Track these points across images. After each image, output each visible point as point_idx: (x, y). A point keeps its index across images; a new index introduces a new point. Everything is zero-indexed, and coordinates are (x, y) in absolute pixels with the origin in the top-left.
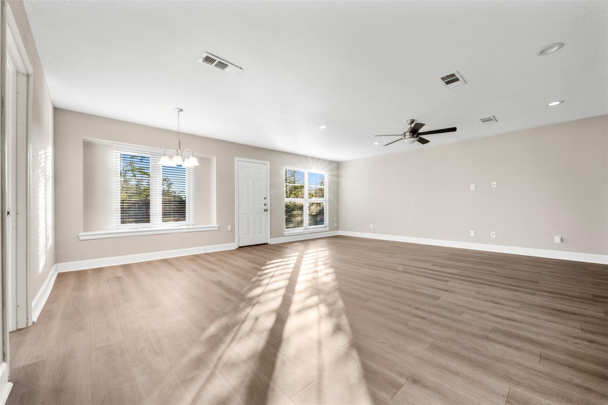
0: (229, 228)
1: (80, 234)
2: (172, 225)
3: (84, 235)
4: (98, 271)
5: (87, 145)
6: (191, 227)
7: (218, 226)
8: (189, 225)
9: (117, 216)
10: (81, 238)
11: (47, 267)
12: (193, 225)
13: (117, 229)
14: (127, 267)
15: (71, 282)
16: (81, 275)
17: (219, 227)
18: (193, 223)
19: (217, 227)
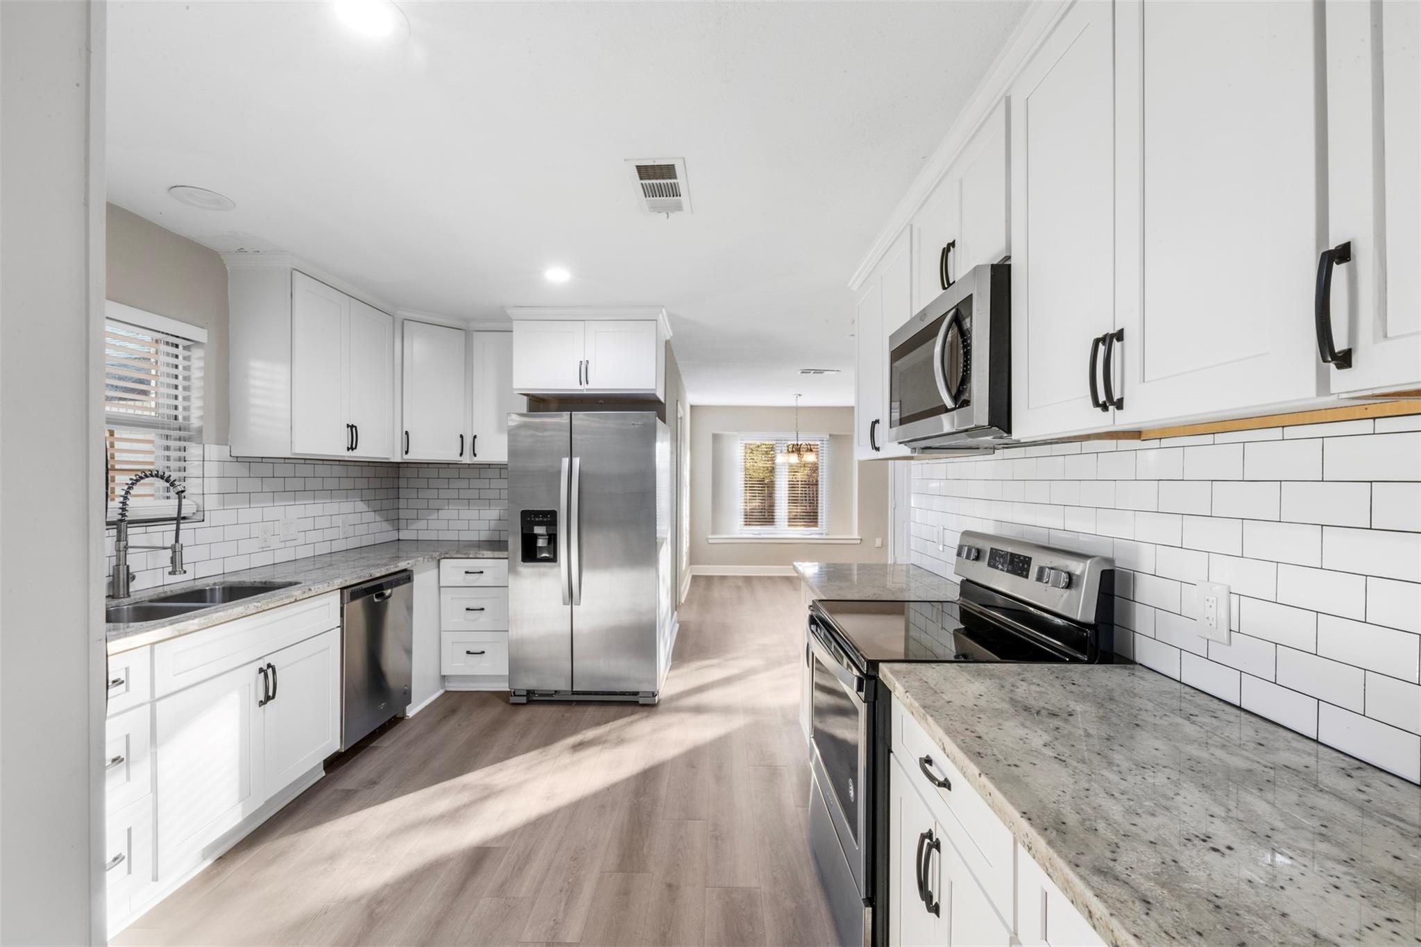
0: (878, 542)
1: (710, 537)
2: (800, 532)
3: (713, 538)
4: (723, 578)
5: (716, 438)
6: (824, 537)
7: (860, 538)
8: (822, 534)
9: (740, 520)
10: (710, 541)
11: (686, 569)
12: (826, 534)
13: (741, 533)
14: (748, 579)
15: (702, 583)
16: (709, 579)
17: (861, 540)
18: (826, 531)
19: (858, 539)
